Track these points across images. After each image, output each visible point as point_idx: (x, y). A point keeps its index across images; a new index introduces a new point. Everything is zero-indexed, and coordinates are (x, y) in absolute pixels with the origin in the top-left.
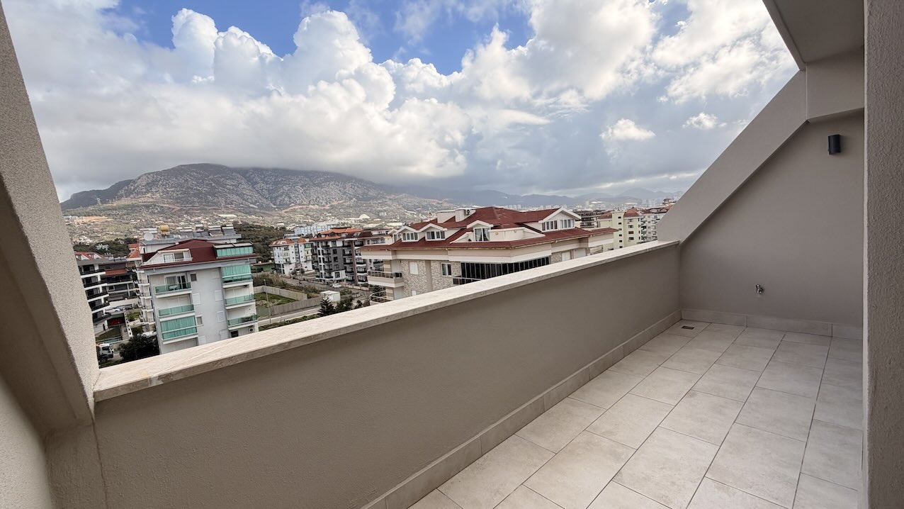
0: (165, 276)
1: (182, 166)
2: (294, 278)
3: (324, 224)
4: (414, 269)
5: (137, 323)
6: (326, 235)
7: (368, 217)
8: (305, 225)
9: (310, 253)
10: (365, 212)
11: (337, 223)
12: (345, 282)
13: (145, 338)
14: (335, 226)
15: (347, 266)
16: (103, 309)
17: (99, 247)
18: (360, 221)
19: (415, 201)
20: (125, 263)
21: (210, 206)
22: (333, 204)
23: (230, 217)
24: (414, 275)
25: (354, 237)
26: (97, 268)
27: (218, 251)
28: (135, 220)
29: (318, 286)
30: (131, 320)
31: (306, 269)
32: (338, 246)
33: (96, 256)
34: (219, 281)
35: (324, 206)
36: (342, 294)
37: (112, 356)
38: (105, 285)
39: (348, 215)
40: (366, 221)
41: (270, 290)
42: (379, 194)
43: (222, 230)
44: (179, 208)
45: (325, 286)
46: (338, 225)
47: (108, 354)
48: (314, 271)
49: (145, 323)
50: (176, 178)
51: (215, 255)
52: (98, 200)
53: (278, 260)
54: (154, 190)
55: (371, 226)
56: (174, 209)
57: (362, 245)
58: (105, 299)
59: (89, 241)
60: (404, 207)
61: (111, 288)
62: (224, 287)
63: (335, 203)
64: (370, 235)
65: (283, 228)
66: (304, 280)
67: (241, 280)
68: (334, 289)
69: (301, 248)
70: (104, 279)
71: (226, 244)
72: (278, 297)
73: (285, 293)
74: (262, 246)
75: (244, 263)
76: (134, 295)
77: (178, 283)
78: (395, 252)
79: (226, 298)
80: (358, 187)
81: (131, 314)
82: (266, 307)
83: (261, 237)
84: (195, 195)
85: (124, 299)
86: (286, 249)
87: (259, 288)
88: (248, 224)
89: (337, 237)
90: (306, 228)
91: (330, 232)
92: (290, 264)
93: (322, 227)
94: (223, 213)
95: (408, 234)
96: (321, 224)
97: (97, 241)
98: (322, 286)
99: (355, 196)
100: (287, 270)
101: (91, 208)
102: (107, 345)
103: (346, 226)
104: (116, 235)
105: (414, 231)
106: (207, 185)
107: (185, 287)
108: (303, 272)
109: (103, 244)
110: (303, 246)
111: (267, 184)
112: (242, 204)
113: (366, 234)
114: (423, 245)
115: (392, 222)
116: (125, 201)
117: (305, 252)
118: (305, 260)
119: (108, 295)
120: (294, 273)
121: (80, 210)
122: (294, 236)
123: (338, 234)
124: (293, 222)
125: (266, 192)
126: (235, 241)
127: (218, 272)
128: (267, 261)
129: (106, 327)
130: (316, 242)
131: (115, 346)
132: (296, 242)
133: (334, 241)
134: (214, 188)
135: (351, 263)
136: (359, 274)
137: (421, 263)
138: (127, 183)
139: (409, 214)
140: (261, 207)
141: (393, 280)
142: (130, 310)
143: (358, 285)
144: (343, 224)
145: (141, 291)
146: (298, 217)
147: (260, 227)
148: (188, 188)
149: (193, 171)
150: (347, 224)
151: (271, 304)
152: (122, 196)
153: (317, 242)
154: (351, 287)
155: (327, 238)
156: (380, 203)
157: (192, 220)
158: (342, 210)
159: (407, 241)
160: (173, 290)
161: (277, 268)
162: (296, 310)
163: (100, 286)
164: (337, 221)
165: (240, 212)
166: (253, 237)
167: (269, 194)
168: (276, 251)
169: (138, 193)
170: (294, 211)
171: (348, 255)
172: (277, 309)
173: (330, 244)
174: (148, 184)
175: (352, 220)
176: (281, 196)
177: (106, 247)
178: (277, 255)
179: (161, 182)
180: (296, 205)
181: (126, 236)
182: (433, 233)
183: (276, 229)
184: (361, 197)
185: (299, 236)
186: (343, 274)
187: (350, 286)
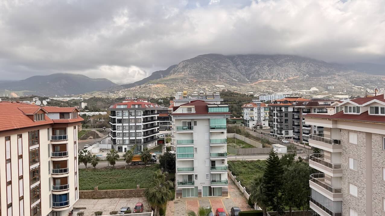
0: (182, 121)
1: (200, 56)
2: (255, 131)
3: (281, 93)
4: (353, 139)
5: (169, 145)
6: (281, 102)
7: (317, 90)
8: (267, 94)
9: (268, 115)
10: (315, 85)
11: (291, 93)
12: (292, 140)
13: (171, 154)
14: (289, 96)
15: (295, 127)
16: (156, 134)
17: (160, 101)
18: (310, 92)
19: (363, 76)
20: (168, 111)
21: (211, 80)
22: (290, 79)
23: (222, 86)
24: (352, 144)
25: (303, 105)
26: (156, 112)
27: (209, 108)
28: (176, 86)
29: (271, 139)
30: (167, 143)
31: (264, 126)
32: (289, 111)
33: (156, 106)
34: (208, 128)
35: (282, 80)
36: (289, 148)
37: (156, 161)
38: (159, 121)
39: (301, 87)
40: (315, 93)
41: (239, 136)
42: (329, 71)
43: (213, 95)
44: (196, 81)
45: (276, 140)
46: (292, 95)
47: (155, 159)
48: (269, 127)
49: (172, 146)
50: (197, 64)
51: (207, 110)
52: (162, 75)
53: (246, 117)
54: (185, 70)
55: (319, 97)
56: (193, 81)
57: (309, 111)
58: (158, 129)
59: (156, 97)
60: (352, 82)
61: (161, 123)
62: (211, 131)
63: (291, 78)
64: (317, 104)
65: (252, 96)
66: (262, 133)
67: (220, 128)
68: (282, 143)
69: (262, 110)
70: (159, 118)
71: (215, 104)
72: (243, 143)
73: (248, 140)
74: (237, 107)
75: (223, 118)
76: (169, 129)
77: (187, 126)
78: (335, 122)
79: (211, 139)
80: (311, 65)
81: (167, 139)
82: (235, 148)
83: (237, 101)
84: (205, 73)
85: (165, 130)
86: (252, 110)
87: (231, 135)
88: (230, 92)
89: (289, 104)
90: (267, 96)
91: (284, 100)
92: (254, 120)
93: (279, 96)
94: (218, 84)
95: (350, 108)
96: (279, 94)
97: (159, 98)
98: (274, 140)
99: (308, 73)
100: (251, 124)
101: (159, 80)
102: (155, 154)
103: (297, 96)
104: (167, 95)
105: (357, 105)
106: (211, 67)
107: (190, 129)
108: (261, 127)
109: (161, 99)
110: (263, 109)
111: (245, 65)
112: (229, 78)
113: (314, 103)
114: (365, 118)
115: (339, 94)
116: (173, 76)
117: (264, 114)
118: (264, 119)
119: (159, 127)
120: (255, 127)
121: (154, 81)
122: (258, 101)
123: (290, 102)
124: (259, 91)
125: (244, 71)
126: (219, 103)
127: (208, 122)
128: (239, 117)
129: (157, 144)
130: (272, 106)
131: (158, 156)
132: (259, 106)
133: (287, 107)
134: (214, 68)
135: (298, 125)
136: (304, 135)
137: (362, 134)
138: (174, 66)
139: (356, 88)
140: (240, 81)
141: (331, 146)
142: (167, 137)
143: (303, 144)
144: (296, 94)
145: (172, 127)
146: (263, 88)
147: (237, 94)
148: (201, 69)
149: (205, 59)
150: (299, 94)
151: (238, 147)
152: (171, 74)
153: (274, 107)
154: (297, 144)
155: (282, 104)
156: (329, 79)
157: (202, 88)
158: (296, 84)
159: (349, 113)
160: (184, 129)
161: (245, 122)
162: (254, 154)
163: (156, 122)
164: (291, 92)
165: (227, 83)
166: (233, 100)
167: (246, 72)
168: (245, 111)
169: (178, 72)
170: (261, 83)
171: (297, 119)
172: (241, 151)
173: (283, 109)
174: (183, 67)
175: (304, 92)
176: (253, 73)
177: (162, 101)
178: (246, 113)
179: (189, 66)
180: (262, 79)
181: (171, 95)
182: (377, 109)
183: (247, 96)
184: (312, 73)
185: (262, 101)
186: (291, 133)
187: (295, 143)
